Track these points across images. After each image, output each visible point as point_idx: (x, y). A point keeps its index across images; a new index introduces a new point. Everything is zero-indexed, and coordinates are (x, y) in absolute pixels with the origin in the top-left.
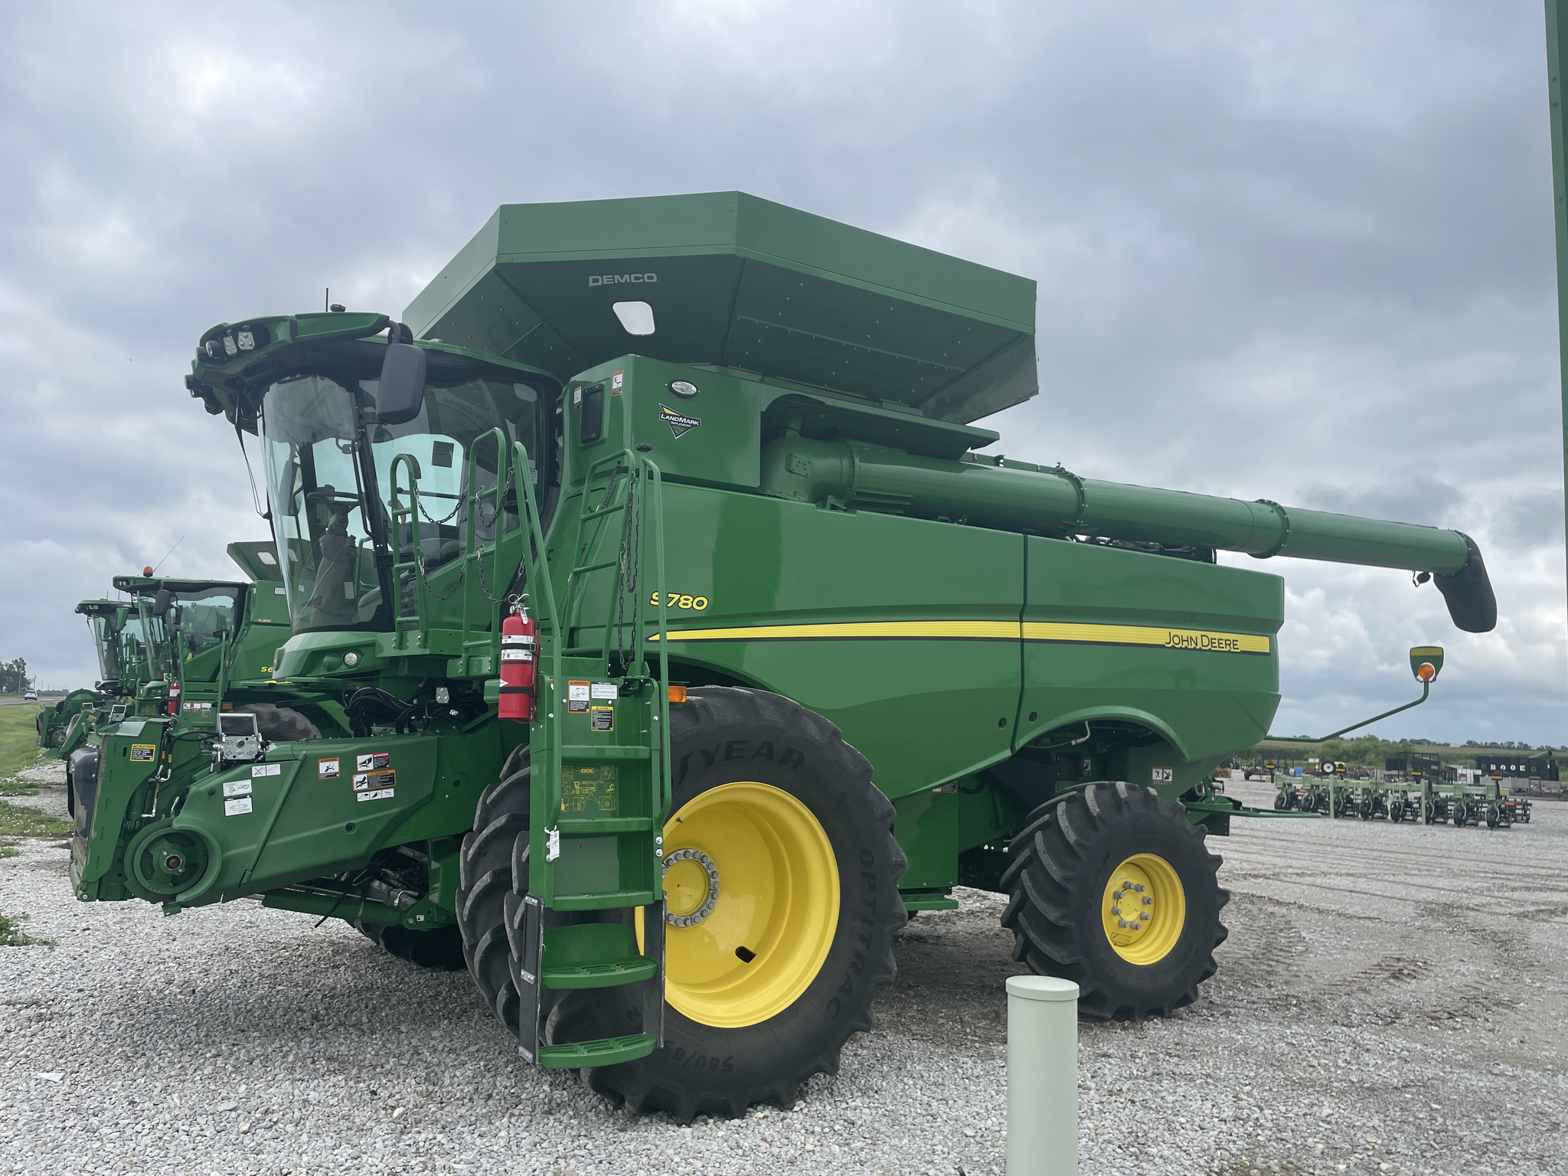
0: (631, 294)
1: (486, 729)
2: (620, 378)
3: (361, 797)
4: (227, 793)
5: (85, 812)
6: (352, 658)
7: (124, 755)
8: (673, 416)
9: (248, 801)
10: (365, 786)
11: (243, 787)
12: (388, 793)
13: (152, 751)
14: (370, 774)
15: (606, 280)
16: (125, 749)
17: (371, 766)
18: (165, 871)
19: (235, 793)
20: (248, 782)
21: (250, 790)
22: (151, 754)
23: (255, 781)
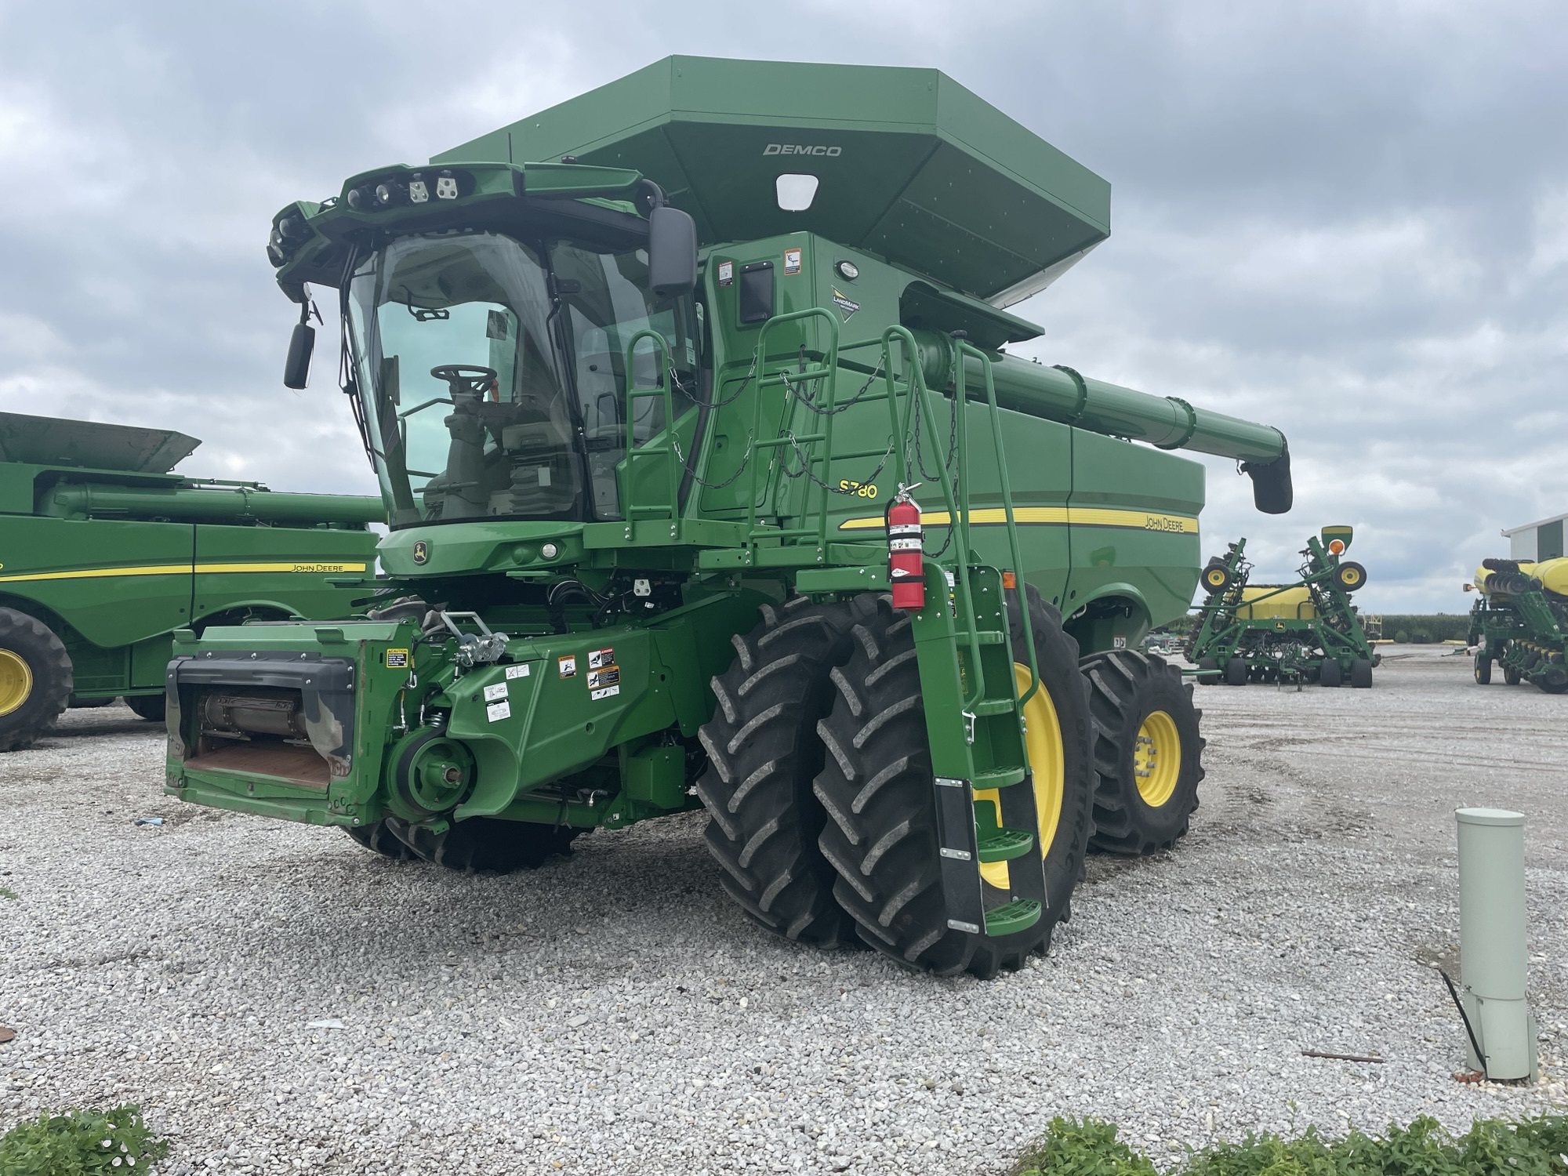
0: (798, 166)
1: (682, 621)
2: (796, 256)
3: (595, 696)
4: (488, 699)
5: (340, 727)
6: (549, 550)
7: (381, 661)
8: (840, 298)
9: (506, 705)
10: (597, 684)
11: (501, 690)
12: (614, 690)
13: (405, 655)
14: (600, 671)
15: (785, 150)
16: (381, 654)
17: (600, 663)
18: (445, 785)
19: (494, 698)
20: (504, 685)
21: (505, 694)
22: (404, 659)
23: (510, 683)
